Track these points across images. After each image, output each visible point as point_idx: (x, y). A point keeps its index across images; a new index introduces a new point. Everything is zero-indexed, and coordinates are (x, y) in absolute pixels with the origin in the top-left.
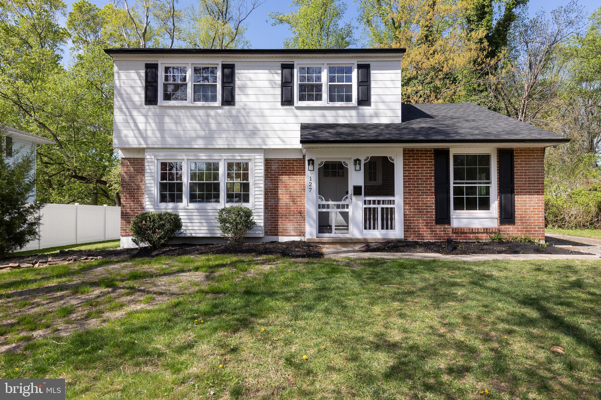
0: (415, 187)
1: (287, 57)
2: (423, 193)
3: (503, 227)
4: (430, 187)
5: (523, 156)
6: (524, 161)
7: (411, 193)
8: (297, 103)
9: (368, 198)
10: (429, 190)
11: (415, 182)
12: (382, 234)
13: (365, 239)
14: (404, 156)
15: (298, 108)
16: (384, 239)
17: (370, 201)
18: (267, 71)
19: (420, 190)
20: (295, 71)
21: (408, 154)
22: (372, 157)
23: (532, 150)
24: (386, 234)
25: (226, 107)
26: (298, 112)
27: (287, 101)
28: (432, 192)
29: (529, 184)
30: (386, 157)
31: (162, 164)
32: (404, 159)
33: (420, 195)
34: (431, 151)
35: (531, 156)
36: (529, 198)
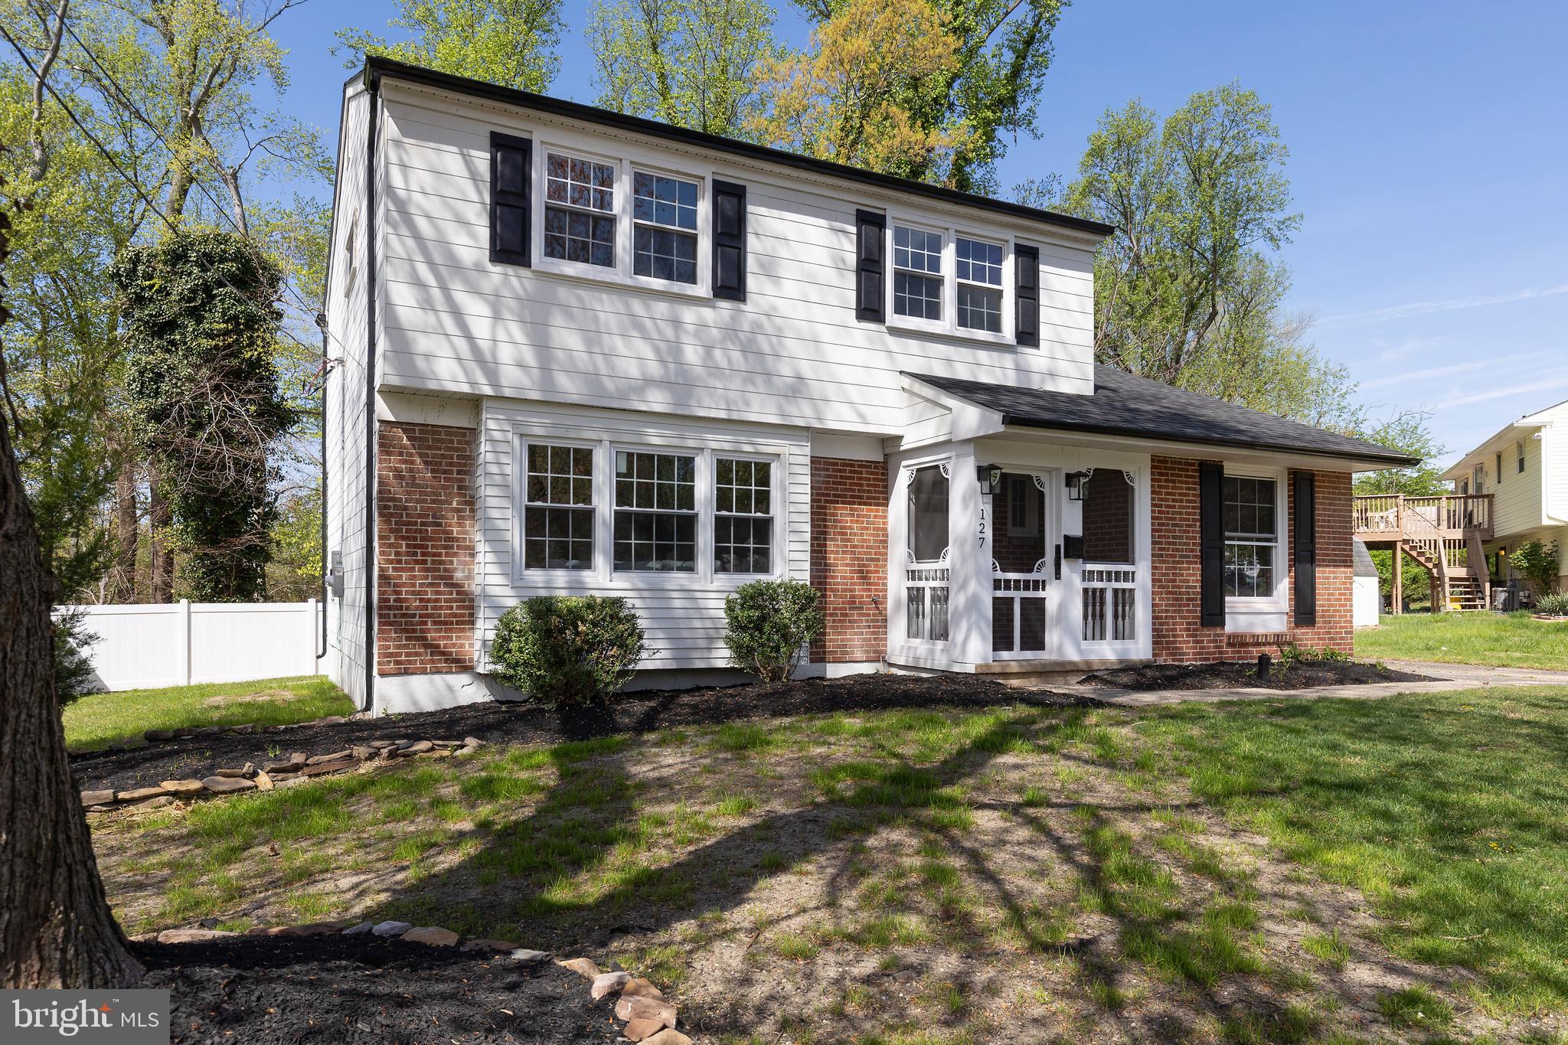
0: (1169, 543)
1: (873, 196)
2: (1181, 556)
3: (1298, 631)
4: (1194, 545)
5: (1325, 487)
6: (1327, 498)
7: (1161, 555)
8: (892, 318)
9: (1089, 567)
10: (1192, 551)
11: (1169, 531)
12: (1115, 651)
13: (1088, 663)
14: (1153, 474)
15: (895, 332)
16: (1121, 661)
17: (1091, 572)
18: (823, 222)
19: (1177, 550)
20: (889, 234)
21: (1160, 468)
22: (1096, 470)
23: (1338, 477)
24: (1125, 650)
25: (725, 305)
26: (892, 342)
27: (869, 310)
28: (1196, 556)
29: (1334, 544)
30: (1120, 472)
31: (532, 450)
32: (1152, 480)
33: (1178, 562)
34: (1194, 464)
35: (1337, 488)
36: (1334, 572)
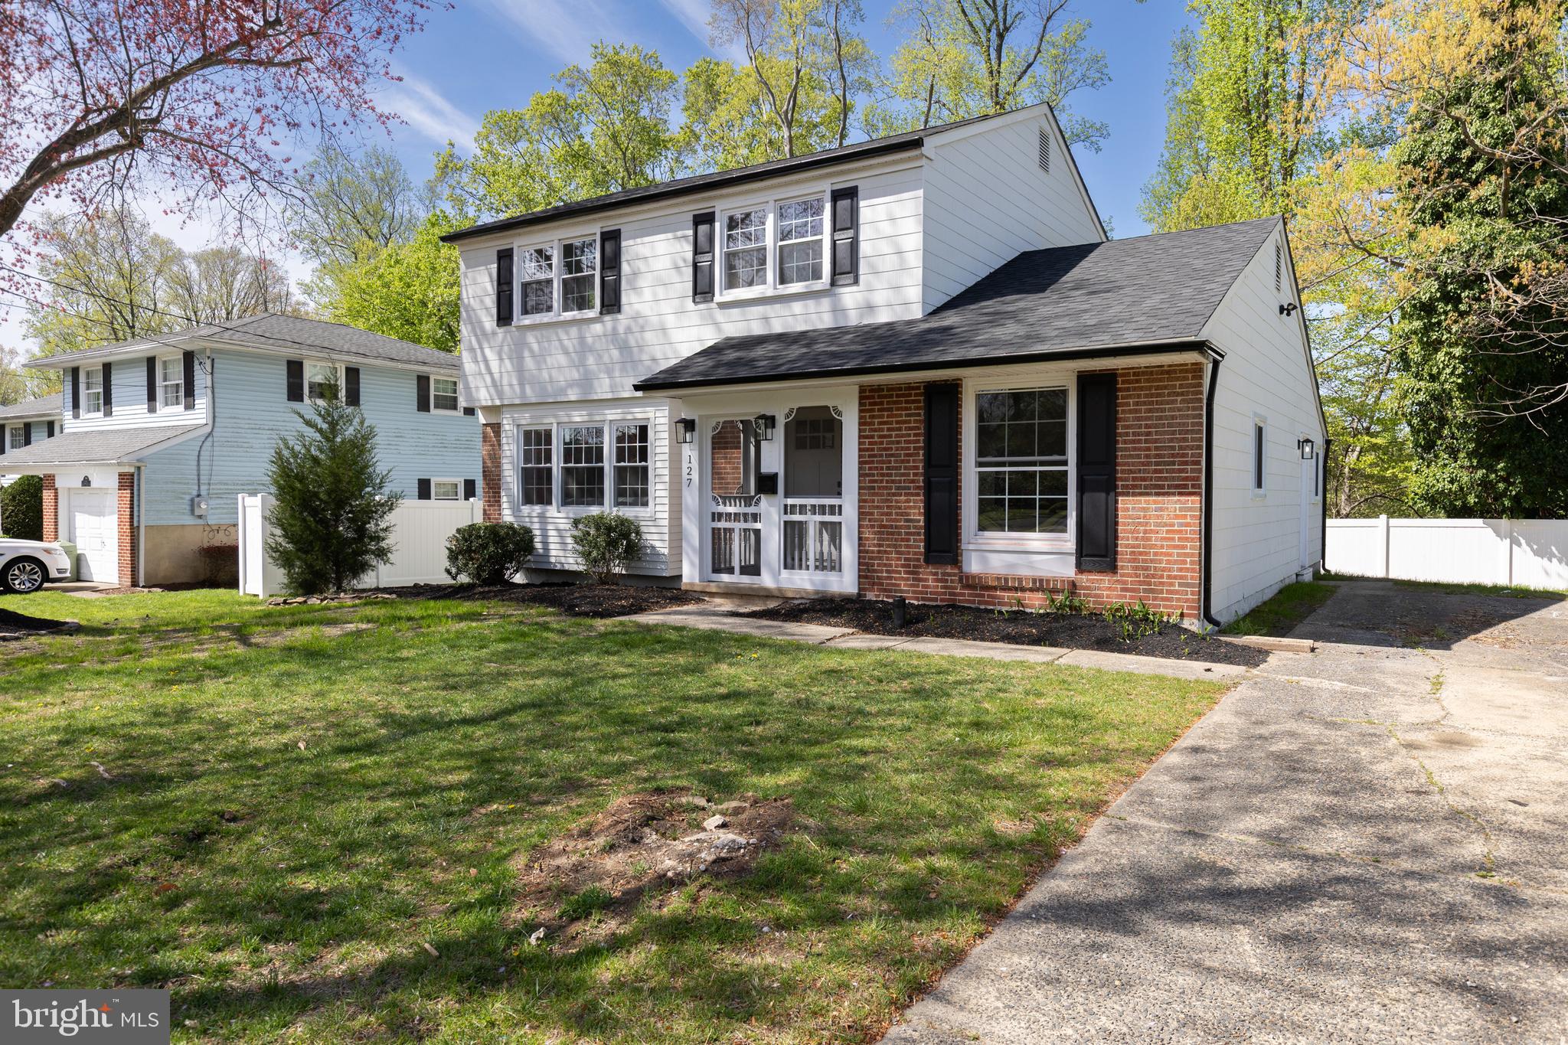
0: (883, 475)
1: (704, 200)
2: (898, 488)
3: (1084, 579)
4: (915, 475)
5: (1141, 389)
6: (1145, 403)
7: (873, 488)
8: (721, 295)
9: (790, 501)
10: (913, 481)
11: (883, 462)
12: (812, 582)
13: (780, 590)
14: (861, 404)
15: (723, 306)
16: (817, 592)
17: (793, 506)
18: (670, 235)
19: (893, 482)
20: (717, 225)
21: (868, 398)
22: (799, 409)
23: (1168, 372)
24: (824, 583)
25: (607, 318)
26: (720, 315)
27: (702, 290)
28: (918, 488)
29: (1157, 464)
30: (827, 408)
31: (527, 434)
32: (861, 411)
33: (894, 495)
34: (918, 388)
35: (1165, 387)
36: (1155, 502)
